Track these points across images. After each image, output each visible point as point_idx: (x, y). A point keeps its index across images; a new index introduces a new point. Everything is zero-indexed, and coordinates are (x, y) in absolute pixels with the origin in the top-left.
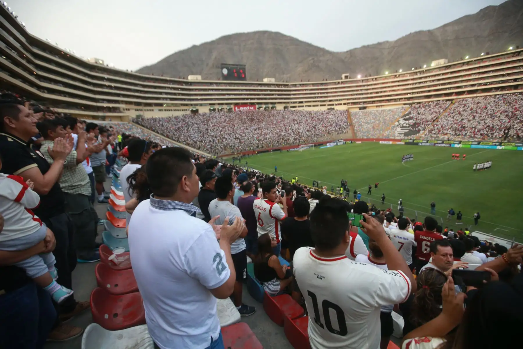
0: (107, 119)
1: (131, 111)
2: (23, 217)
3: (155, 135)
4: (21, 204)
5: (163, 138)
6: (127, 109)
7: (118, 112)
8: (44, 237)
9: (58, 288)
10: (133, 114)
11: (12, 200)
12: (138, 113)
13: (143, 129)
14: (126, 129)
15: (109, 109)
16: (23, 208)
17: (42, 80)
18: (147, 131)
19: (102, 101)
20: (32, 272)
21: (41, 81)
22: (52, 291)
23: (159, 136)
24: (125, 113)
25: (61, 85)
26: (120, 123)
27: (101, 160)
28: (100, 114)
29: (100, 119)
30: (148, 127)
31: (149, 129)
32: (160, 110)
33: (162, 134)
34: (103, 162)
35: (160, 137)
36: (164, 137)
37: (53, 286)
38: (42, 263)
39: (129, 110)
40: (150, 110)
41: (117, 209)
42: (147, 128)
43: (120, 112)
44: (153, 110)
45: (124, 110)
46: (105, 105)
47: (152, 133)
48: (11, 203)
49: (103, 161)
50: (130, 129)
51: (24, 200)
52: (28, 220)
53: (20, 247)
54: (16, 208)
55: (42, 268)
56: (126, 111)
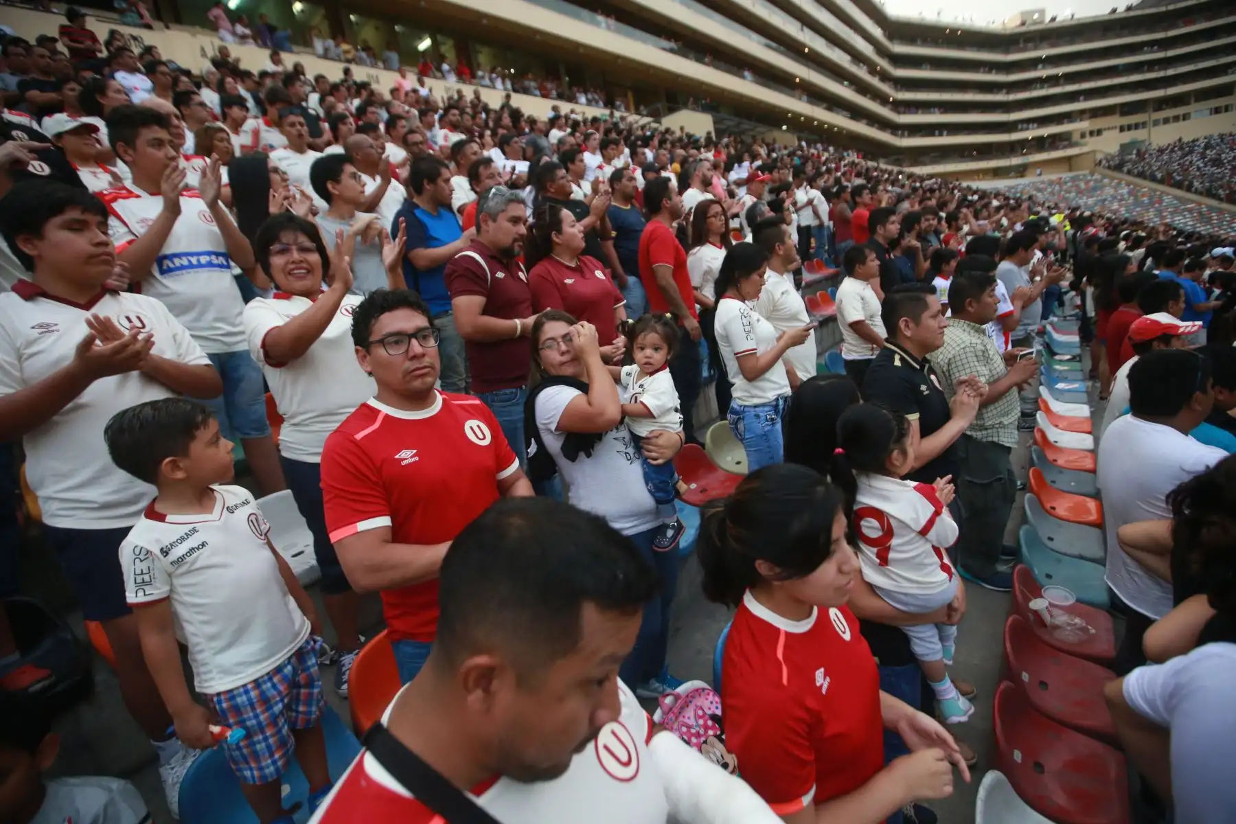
0: (1029, 171)
1: (1105, 134)
2: (927, 561)
3: (1176, 197)
4: (927, 540)
5: (1207, 206)
6: (1092, 133)
7: (1065, 147)
8: (948, 602)
9: (950, 696)
10: (1110, 143)
11: (914, 531)
12: (1127, 137)
13: (1136, 185)
14: (1080, 192)
15: (1040, 144)
16: (929, 546)
17: (902, 109)
18: (1150, 189)
19: (1025, 126)
20: (919, 648)
21: (899, 113)
22: (943, 695)
23: (1193, 202)
24: (1085, 145)
25: (936, 110)
26: (1066, 175)
27: (1029, 325)
28: (1015, 161)
29: (1012, 174)
30: (1159, 175)
31: (1161, 182)
32: (1217, 111)
33: (1209, 193)
34: (1033, 331)
35: (1200, 204)
36: (1214, 203)
37: (943, 688)
38: (936, 639)
39: (1099, 132)
40: (1176, 119)
41: (1050, 456)
42: (1153, 179)
43: (1072, 145)
44: (1186, 117)
45: (1083, 136)
46: (1030, 134)
47: (1168, 194)
48: (913, 535)
49: (1031, 328)
50: (1091, 191)
51: (932, 534)
52: (933, 567)
53: (911, 609)
54: (917, 545)
55: (933, 649)
56: (1088, 139)
